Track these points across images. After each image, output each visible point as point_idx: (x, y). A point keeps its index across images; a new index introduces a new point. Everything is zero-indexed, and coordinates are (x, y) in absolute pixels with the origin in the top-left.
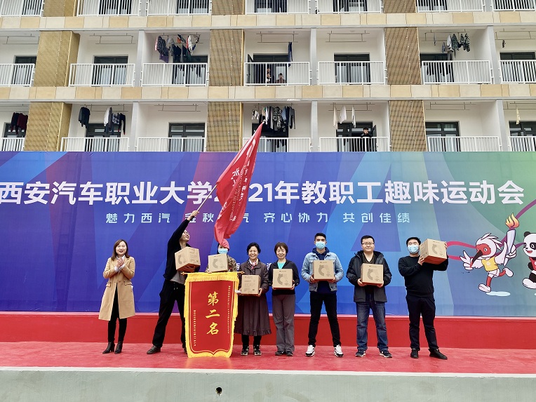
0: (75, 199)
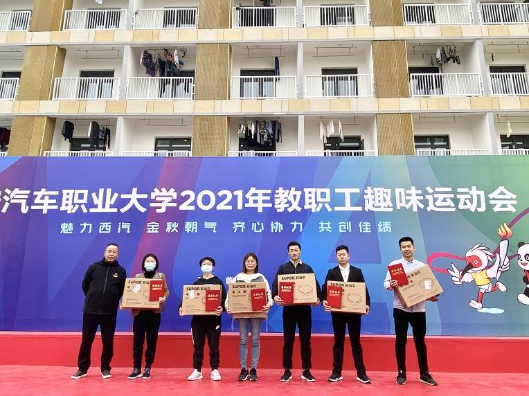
0: (27, 207)
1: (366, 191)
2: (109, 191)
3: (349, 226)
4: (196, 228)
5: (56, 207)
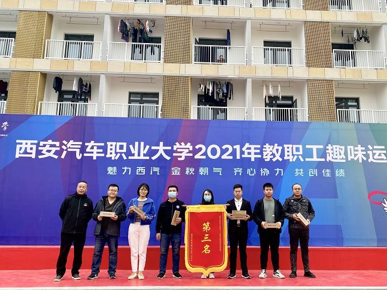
0: (81, 155)
1: (327, 147)
2: (142, 144)
3: (316, 172)
4: (207, 172)
5: (103, 155)
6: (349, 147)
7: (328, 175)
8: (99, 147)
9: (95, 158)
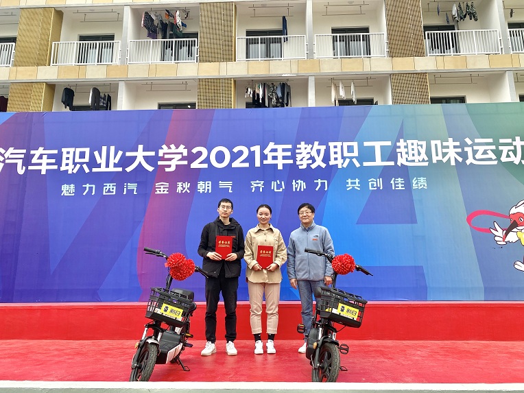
0: (24, 168)
1: (398, 144)
2: (112, 149)
3: (380, 183)
4: (210, 188)
5: (55, 167)
6: (433, 143)
7: (400, 187)
8: (50, 156)
9: (43, 172)
